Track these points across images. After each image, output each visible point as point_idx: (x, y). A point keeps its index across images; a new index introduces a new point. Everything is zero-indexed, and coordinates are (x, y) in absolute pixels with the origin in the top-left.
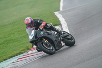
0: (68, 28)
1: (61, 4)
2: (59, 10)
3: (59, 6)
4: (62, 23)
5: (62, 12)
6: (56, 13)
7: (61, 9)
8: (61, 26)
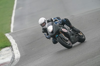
0: (19, 49)
1: (12, 26)
2: (10, 32)
3: (10, 27)
4: (12, 44)
5: (13, 33)
6: (7, 35)
7: (12, 31)
8: (12, 47)
